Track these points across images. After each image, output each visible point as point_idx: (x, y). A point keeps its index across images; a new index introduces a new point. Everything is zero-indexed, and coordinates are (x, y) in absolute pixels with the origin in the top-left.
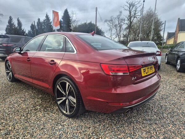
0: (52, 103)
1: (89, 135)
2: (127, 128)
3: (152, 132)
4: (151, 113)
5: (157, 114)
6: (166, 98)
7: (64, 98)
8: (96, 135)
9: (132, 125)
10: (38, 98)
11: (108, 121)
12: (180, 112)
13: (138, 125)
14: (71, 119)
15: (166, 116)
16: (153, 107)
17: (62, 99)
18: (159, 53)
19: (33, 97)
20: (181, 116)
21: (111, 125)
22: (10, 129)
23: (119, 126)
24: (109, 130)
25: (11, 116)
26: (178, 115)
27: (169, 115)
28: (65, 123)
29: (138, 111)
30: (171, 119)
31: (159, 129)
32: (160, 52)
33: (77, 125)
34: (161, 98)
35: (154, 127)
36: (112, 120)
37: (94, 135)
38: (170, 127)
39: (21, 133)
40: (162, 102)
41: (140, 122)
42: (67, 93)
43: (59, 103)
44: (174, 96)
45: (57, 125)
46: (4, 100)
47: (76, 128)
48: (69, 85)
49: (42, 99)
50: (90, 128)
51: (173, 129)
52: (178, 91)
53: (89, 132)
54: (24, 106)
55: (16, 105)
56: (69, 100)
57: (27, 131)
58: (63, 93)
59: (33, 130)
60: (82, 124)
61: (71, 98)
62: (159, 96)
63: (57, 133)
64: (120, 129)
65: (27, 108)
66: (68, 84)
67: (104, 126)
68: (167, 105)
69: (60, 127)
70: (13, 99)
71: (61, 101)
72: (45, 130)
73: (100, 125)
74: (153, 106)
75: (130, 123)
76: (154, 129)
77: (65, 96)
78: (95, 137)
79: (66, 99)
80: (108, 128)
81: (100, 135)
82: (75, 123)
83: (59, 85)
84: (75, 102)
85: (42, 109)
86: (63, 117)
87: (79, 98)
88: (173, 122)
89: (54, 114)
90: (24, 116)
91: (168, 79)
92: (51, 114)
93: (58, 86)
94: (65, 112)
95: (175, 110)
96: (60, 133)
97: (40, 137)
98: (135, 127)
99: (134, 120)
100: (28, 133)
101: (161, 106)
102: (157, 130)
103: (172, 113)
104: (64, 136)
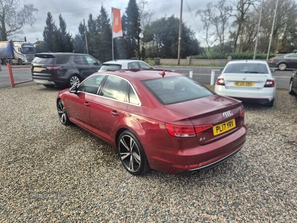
0: (114, 156)
1: (153, 194)
2: (196, 190)
3: (222, 196)
4: (231, 174)
5: (236, 176)
6: (259, 155)
7: (128, 154)
8: (161, 195)
9: (203, 186)
10: (99, 150)
11: (176, 182)
12: (269, 175)
13: (209, 188)
14: (135, 177)
15: (248, 179)
16: (235, 167)
17: (126, 154)
18: (271, 83)
19: (94, 148)
20: (267, 181)
21: (179, 185)
22: (76, 183)
23: (186, 188)
24: (175, 191)
25: (74, 170)
26: (264, 179)
27: (252, 178)
28: (129, 181)
29: (214, 172)
30: (252, 183)
31: (231, 194)
33: (142, 184)
34: (253, 155)
35: (227, 191)
36: (180, 180)
37: (158, 195)
38: (246, 193)
39: (87, 188)
40: (251, 161)
41: (212, 185)
42: (131, 149)
43: (123, 158)
44: (272, 153)
45: (121, 182)
46: (63, 150)
47: (140, 187)
48: (133, 142)
49: (103, 150)
50: (155, 187)
51: (249, 194)
52: (283, 146)
53: (154, 191)
54: (85, 159)
55: (77, 157)
56: (133, 156)
57: (93, 187)
58: (127, 148)
59: (98, 185)
60: (147, 183)
61: (135, 154)
62: (251, 151)
63: (122, 190)
64: (188, 190)
65: (89, 161)
66: (132, 139)
67: (171, 186)
68: (255, 165)
69: (124, 185)
70: (72, 149)
71: (125, 157)
72: (110, 187)
73: (166, 185)
74: (237, 166)
75: (201, 185)
76: (226, 194)
77: (129, 152)
78: (159, 197)
79: (130, 155)
80: (174, 188)
81: (165, 195)
82: (139, 182)
83: (122, 139)
84: (140, 160)
85: (105, 164)
86: (128, 174)
87: (143, 157)
88: (253, 187)
89: (117, 170)
90: (87, 170)
91: (279, 125)
92: (114, 170)
93: (121, 140)
94: (129, 169)
95: (263, 172)
96: (124, 191)
97: (105, 193)
98: (205, 190)
99: (206, 182)
100: (93, 188)
101: (247, 167)
102: (228, 194)
103: (257, 176)
104: (128, 194)
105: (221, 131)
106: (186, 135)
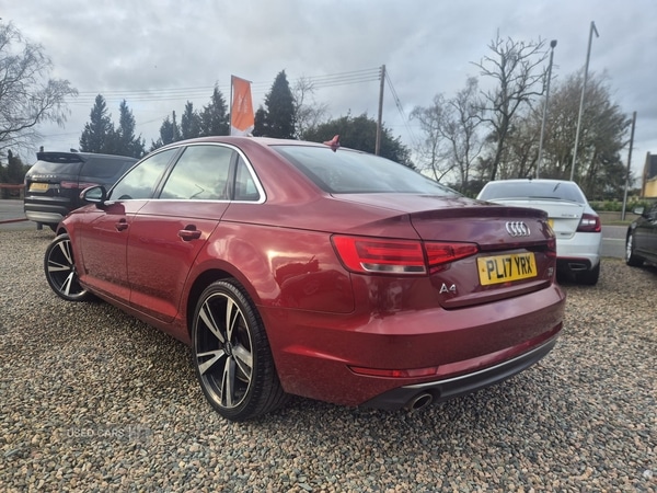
0: (185, 372)
1: (287, 478)
2: (425, 466)
3: (512, 486)
4: (526, 423)
5: (546, 429)
6: (596, 379)
7: (219, 354)
8: (310, 480)
9: (446, 456)
10: (145, 356)
11: (363, 440)
12: (639, 427)
13: (468, 460)
14: (235, 427)
15: (580, 437)
16: (536, 406)
17: (213, 356)
18: (593, 222)
19: (129, 352)
20: (637, 443)
21: (371, 451)
22: (34, 440)
23: (395, 459)
24: (359, 468)
25: (45, 404)
26: (627, 437)
27: (591, 435)
28: (211, 437)
29: (477, 415)
30: (595, 449)
31: (539, 479)
32: (597, 219)
33: (252, 446)
34: (577, 377)
35: (525, 470)
36: (376, 437)
37: (303, 479)
38: (585, 476)
39: (64, 457)
40: (576, 391)
41: (475, 451)
42: (229, 333)
43: (203, 368)
44: (628, 374)
45: (185, 440)
46: (36, 354)
47: (246, 454)
48: (234, 308)
49: (156, 358)
50: (295, 456)
51: (595, 481)
52: (651, 359)
53: (288, 469)
54: (93, 377)
55: (69, 372)
56: (233, 358)
57: (86, 453)
58: (218, 334)
59: (104, 448)
60: (271, 443)
61: (241, 351)
62: (572, 371)
63: (181, 464)
64: (399, 467)
65: (102, 383)
66: (231, 302)
67: (345, 454)
68: (592, 400)
69: (194, 447)
70: (63, 353)
71: (210, 363)
72: (144, 453)
73: (331, 450)
74: (539, 402)
75: (440, 452)
76: (523, 478)
77: (223, 346)
78: (306, 486)
79: (225, 357)
80: (356, 461)
81: (323, 481)
82: (245, 439)
83: (205, 307)
84: (250, 364)
85: (149, 390)
86: (214, 417)
88: (600, 459)
89: (183, 407)
90: (86, 405)
91: (623, 316)
92: (174, 405)
93: (202, 313)
94: (216, 399)
95: (619, 420)
96: (191, 465)
97: (122, 471)
98: (454, 466)
99: (456, 442)
100: (87, 456)
101: (570, 406)
102: (530, 480)
103: (605, 430)
104: (201, 476)
105: (499, 277)
106: (398, 270)
